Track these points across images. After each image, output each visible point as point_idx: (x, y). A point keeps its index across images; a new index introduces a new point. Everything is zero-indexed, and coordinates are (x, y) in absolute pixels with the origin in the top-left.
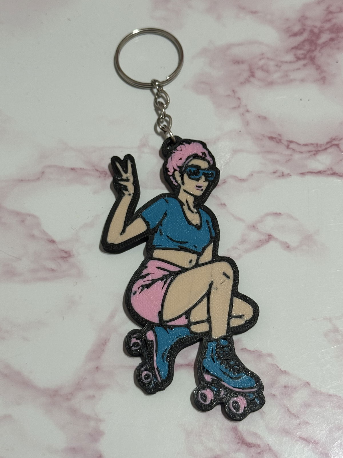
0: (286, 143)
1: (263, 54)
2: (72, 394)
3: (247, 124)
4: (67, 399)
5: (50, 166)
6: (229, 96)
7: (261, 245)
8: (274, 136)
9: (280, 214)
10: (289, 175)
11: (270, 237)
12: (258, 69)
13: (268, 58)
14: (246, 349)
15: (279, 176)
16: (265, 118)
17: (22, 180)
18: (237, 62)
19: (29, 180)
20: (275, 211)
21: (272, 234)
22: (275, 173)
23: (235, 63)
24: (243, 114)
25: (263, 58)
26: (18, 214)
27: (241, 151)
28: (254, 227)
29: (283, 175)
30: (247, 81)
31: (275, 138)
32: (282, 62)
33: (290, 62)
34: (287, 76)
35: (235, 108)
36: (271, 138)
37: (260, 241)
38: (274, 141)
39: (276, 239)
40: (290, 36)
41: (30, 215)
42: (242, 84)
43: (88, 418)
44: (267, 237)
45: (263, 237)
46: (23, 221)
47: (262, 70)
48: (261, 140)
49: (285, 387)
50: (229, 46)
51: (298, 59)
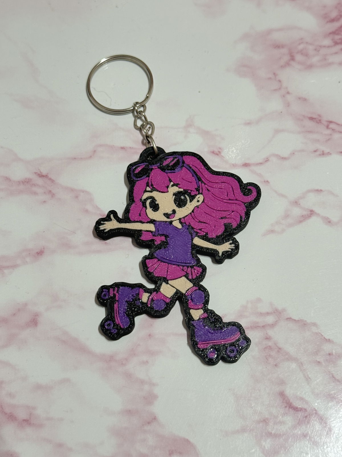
0: (326, 123)
1: (302, 39)
2: (126, 359)
3: (288, 105)
4: (122, 364)
5: (101, 146)
6: (270, 79)
7: (304, 220)
8: (314, 116)
9: (321, 190)
10: (329, 154)
11: (312, 213)
12: (298, 53)
13: (307, 43)
14: (291, 318)
15: (320, 155)
16: (305, 100)
17: (75, 158)
18: (278, 46)
19: (81, 158)
20: (316, 188)
21: (314, 210)
22: (315, 151)
23: (275, 48)
24: (284, 96)
25: (302, 43)
26: (72, 190)
27: (282, 131)
28: (296, 203)
29: (323, 154)
30: (287, 64)
31: (315, 119)
32: (320, 46)
33: (329, 47)
34: (325, 59)
35: (275, 90)
36: (311, 119)
37: (303, 216)
38: (314, 121)
39: (318, 215)
40: (327, 22)
41: (83, 191)
42: (282, 67)
43: (142, 382)
44: (309, 213)
45: (305, 213)
46: (77, 197)
47: (302, 54)
48: (302, 120)
49: (329, 354)
50: (270, 32)
51: (336, 43)
